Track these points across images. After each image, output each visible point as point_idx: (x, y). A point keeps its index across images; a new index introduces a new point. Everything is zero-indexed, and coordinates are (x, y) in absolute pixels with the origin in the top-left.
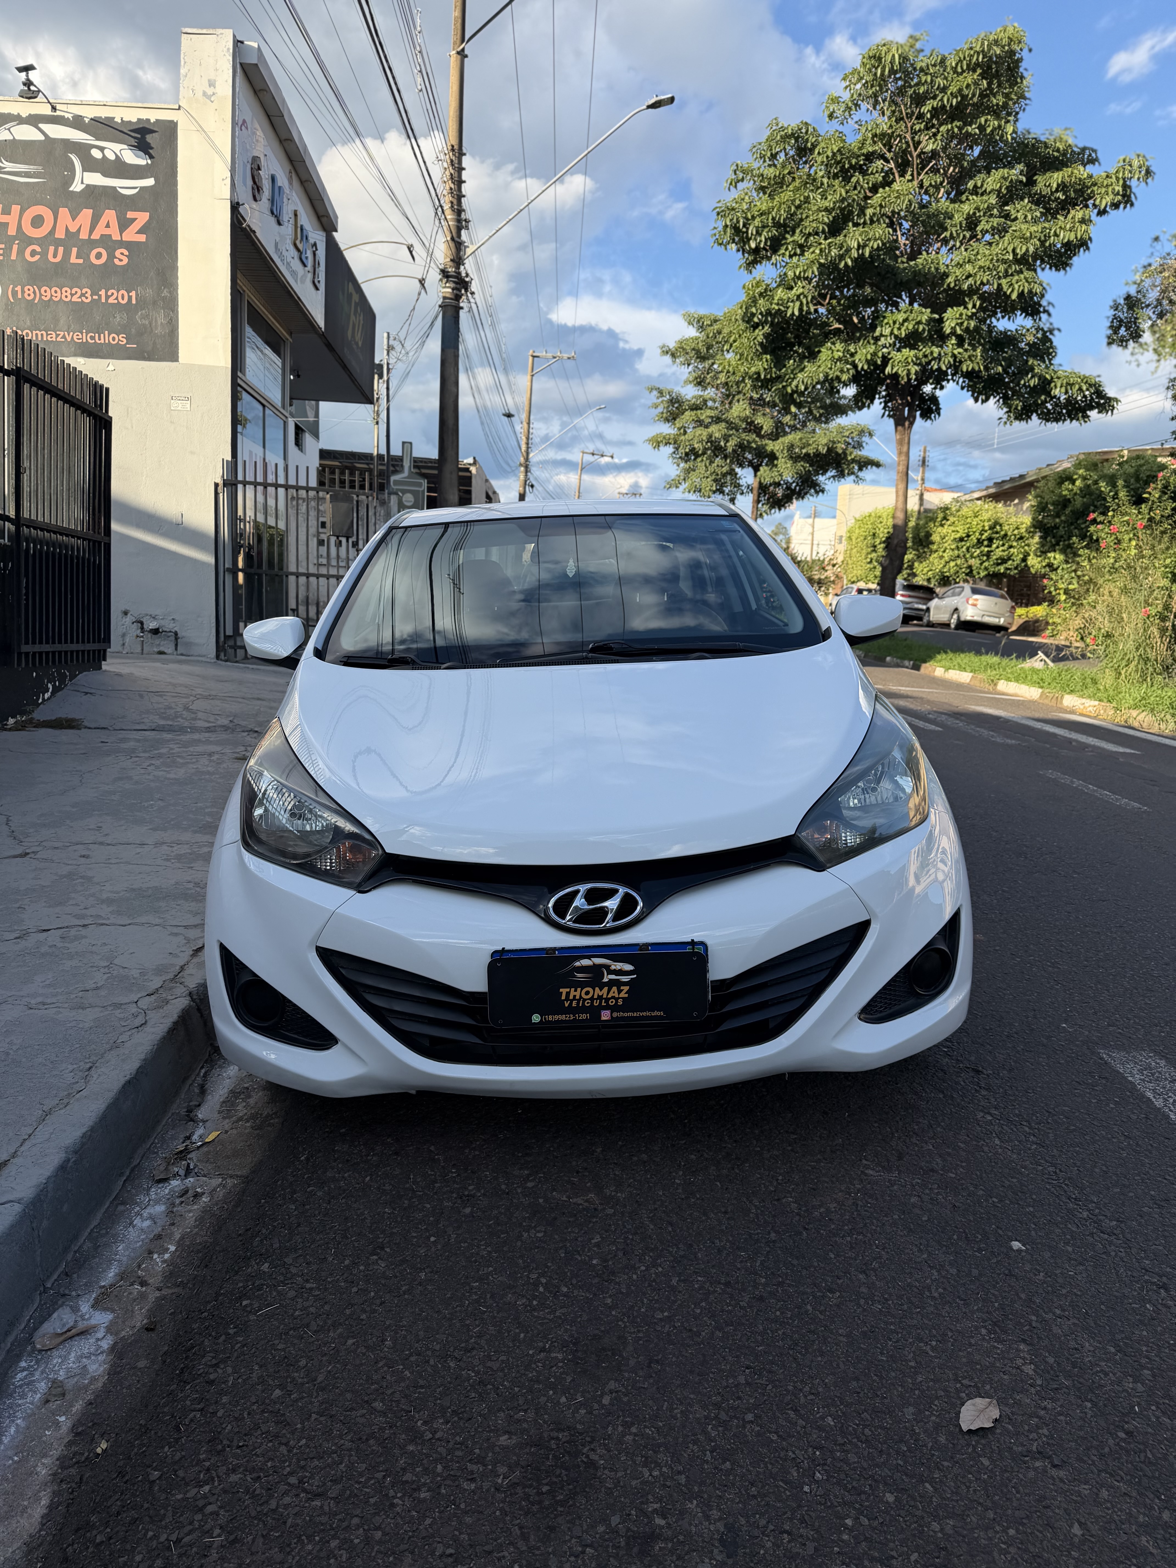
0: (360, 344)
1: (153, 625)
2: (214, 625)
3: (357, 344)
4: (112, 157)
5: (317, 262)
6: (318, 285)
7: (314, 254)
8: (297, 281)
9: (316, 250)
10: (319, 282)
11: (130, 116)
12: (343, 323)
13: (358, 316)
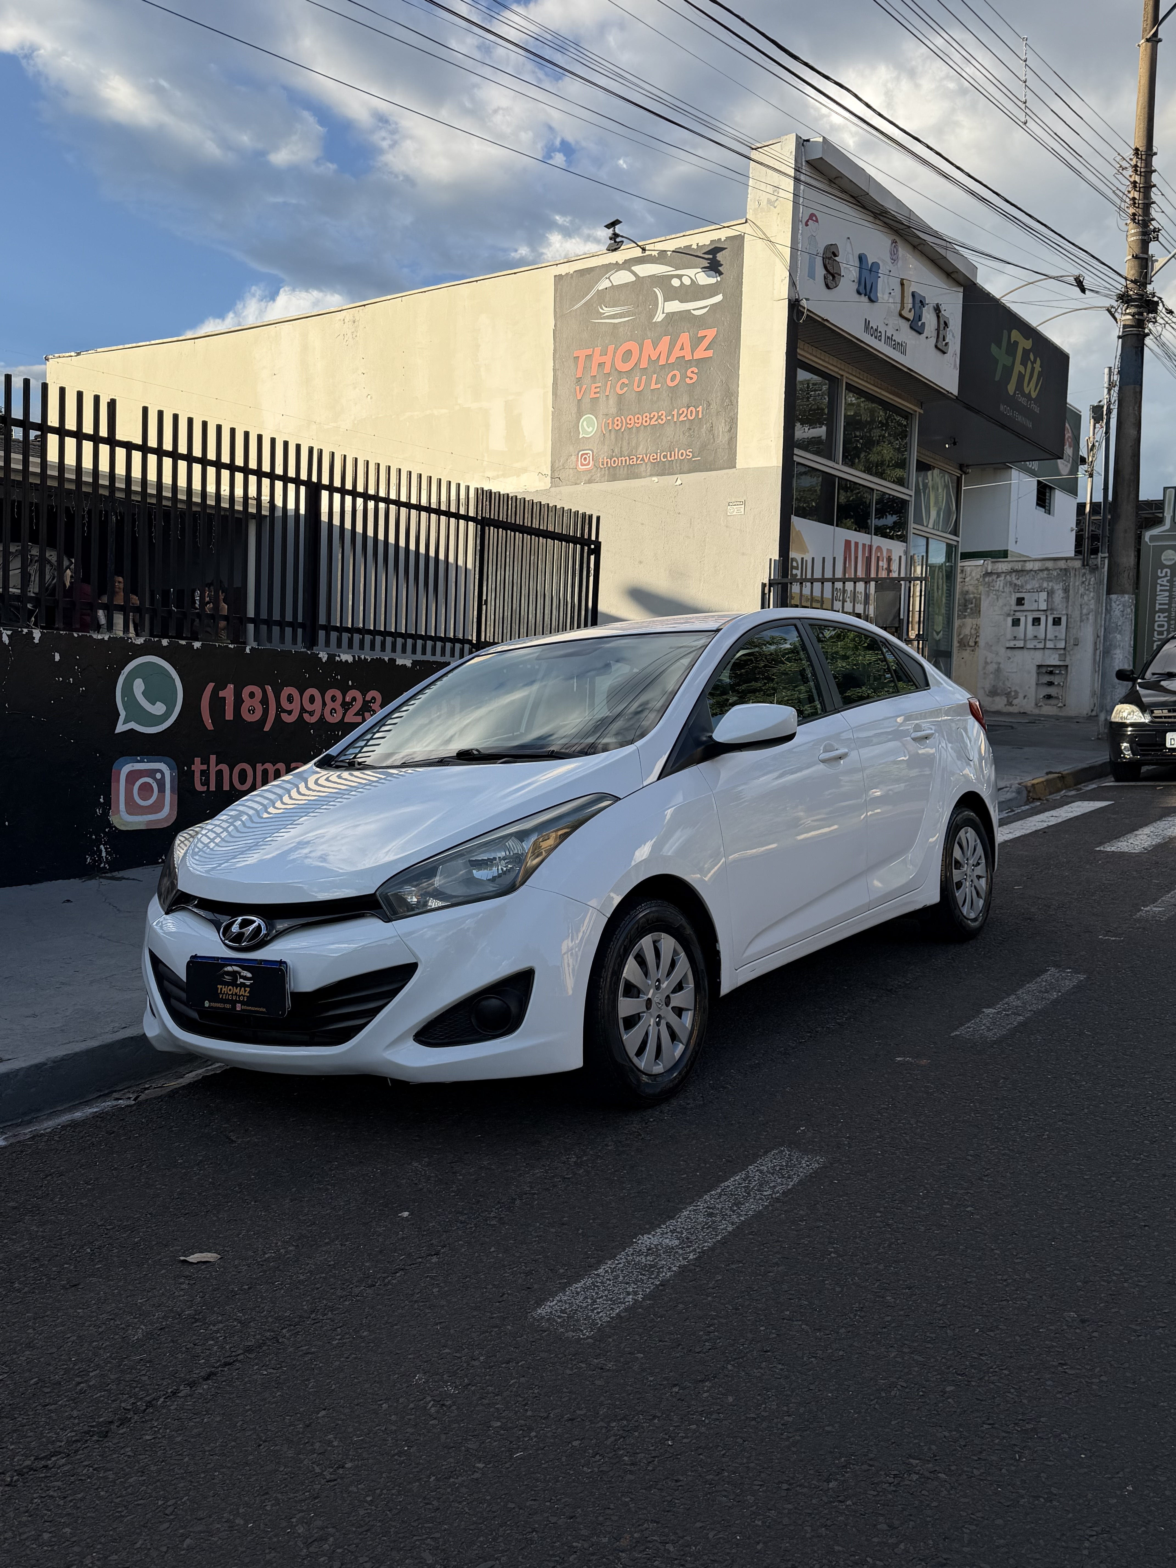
4: (687, 281)
5: (943, 325)
6: (944, 349)
7: (938, 317)
8: (904, 353)
9: (940, 311)
10: (947, 344)
11: (704, 240)
12: (997, 379)
13: (1029, 365)
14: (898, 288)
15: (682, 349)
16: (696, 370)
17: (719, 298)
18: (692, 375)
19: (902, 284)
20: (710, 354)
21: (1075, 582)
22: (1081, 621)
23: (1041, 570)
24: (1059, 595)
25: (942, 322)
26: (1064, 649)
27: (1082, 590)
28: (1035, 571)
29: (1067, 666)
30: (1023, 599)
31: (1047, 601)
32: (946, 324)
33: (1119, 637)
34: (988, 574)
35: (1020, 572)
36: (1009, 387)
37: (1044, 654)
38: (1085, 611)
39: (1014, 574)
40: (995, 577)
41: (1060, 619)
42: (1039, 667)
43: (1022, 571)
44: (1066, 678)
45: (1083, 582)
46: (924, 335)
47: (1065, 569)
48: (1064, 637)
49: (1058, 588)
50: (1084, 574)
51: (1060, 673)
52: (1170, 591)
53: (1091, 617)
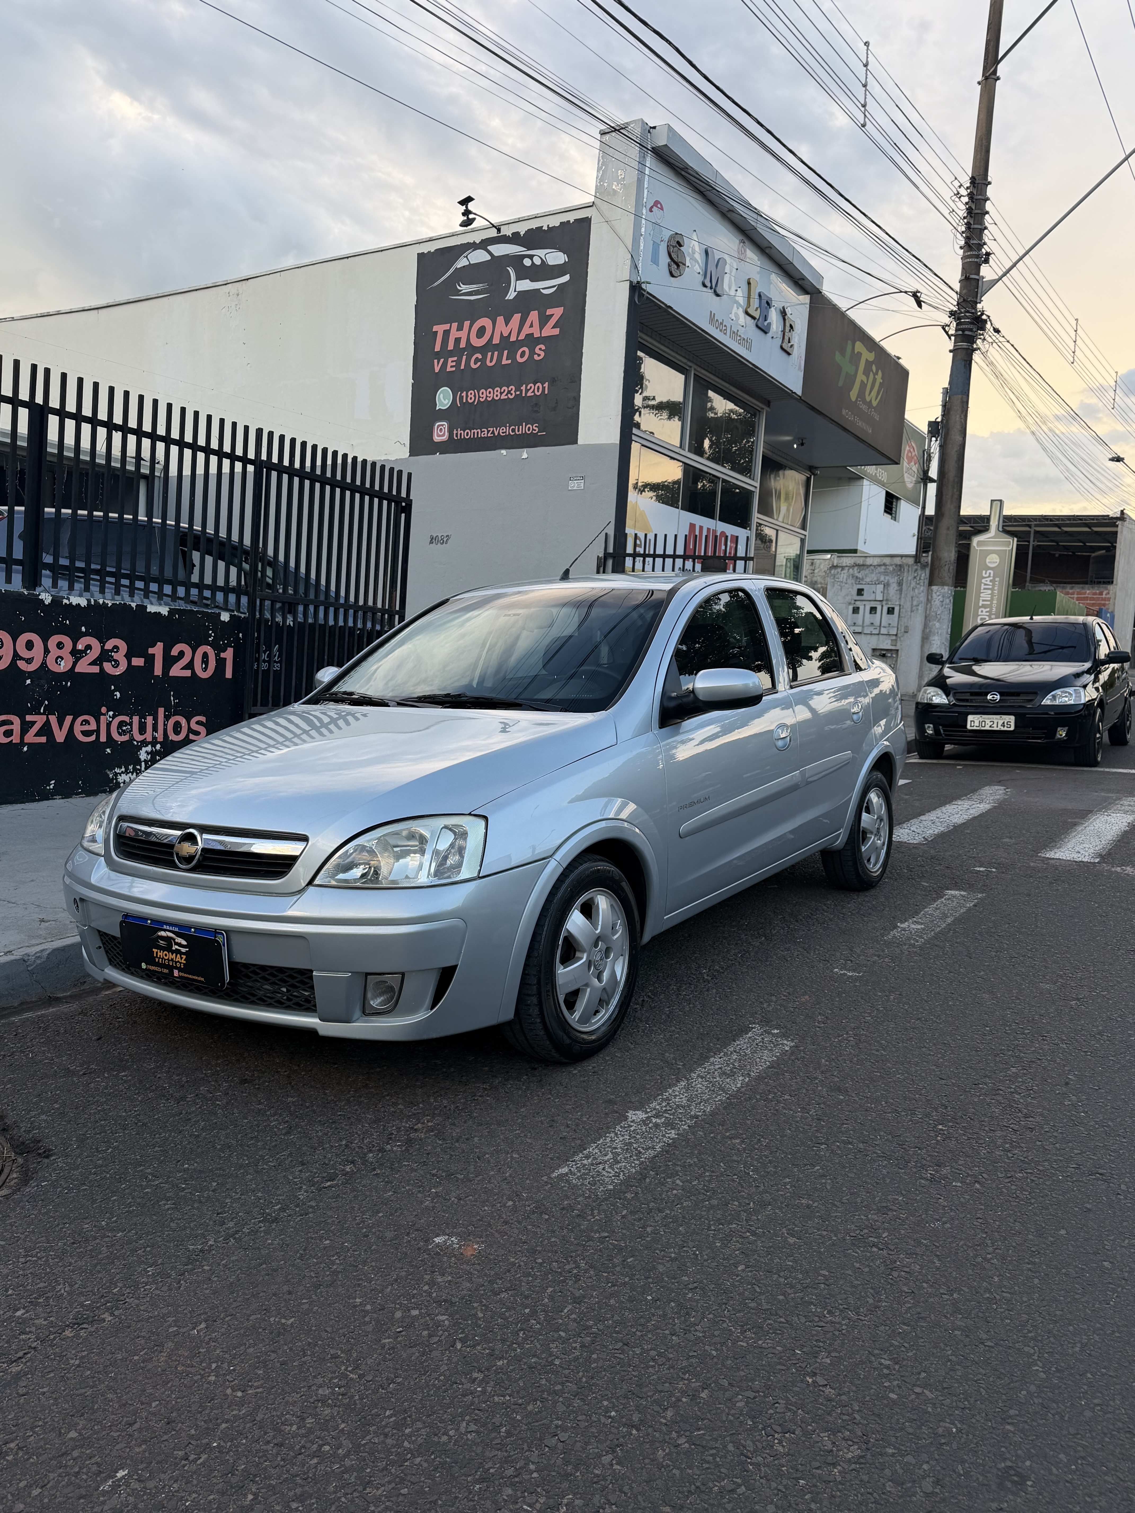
4: (537, 261)
5: (788, 327)
6: (789, 350)
7: (784, 320)
8: (749, 349)
9: (786, 314)
10: (792, 346)
11: (555, 222)
12: (840, 384)
13: (871, 375)
14: (745, 286)
15: (531, 326)
16: (543, 348)
17: (566, 278)
18: (540, 352)
19: (749, 283)
20: (556, 331)
21: (908, 577)
22: (912, 611)
23: (880, 565)
24: (894, 587)
25: (788, 325)
26: (896, 635)
27: (913, 584)
28: (874, 566)
29: (897, 650)
30: (863, 590)
31: (883, 592)
32: (791, 326)
33: (937, 625)
34: (834, 567)
35: (861, 566)
36: (851, 393)
37: (879, 640)
38: (915, 603)
39: (856, 568)
40: (839, 570)
41: (893, 608)
42: (874, 650)
43: (863, 565)
44: (896, 661)
45: (915, 577)
46: (770, 335)
47: (900, 565)
48: (896, 625)
49: (893, 581)
50: (916, 570)
51: (892, 656)
52: (992, 589)
53: (920, 608)
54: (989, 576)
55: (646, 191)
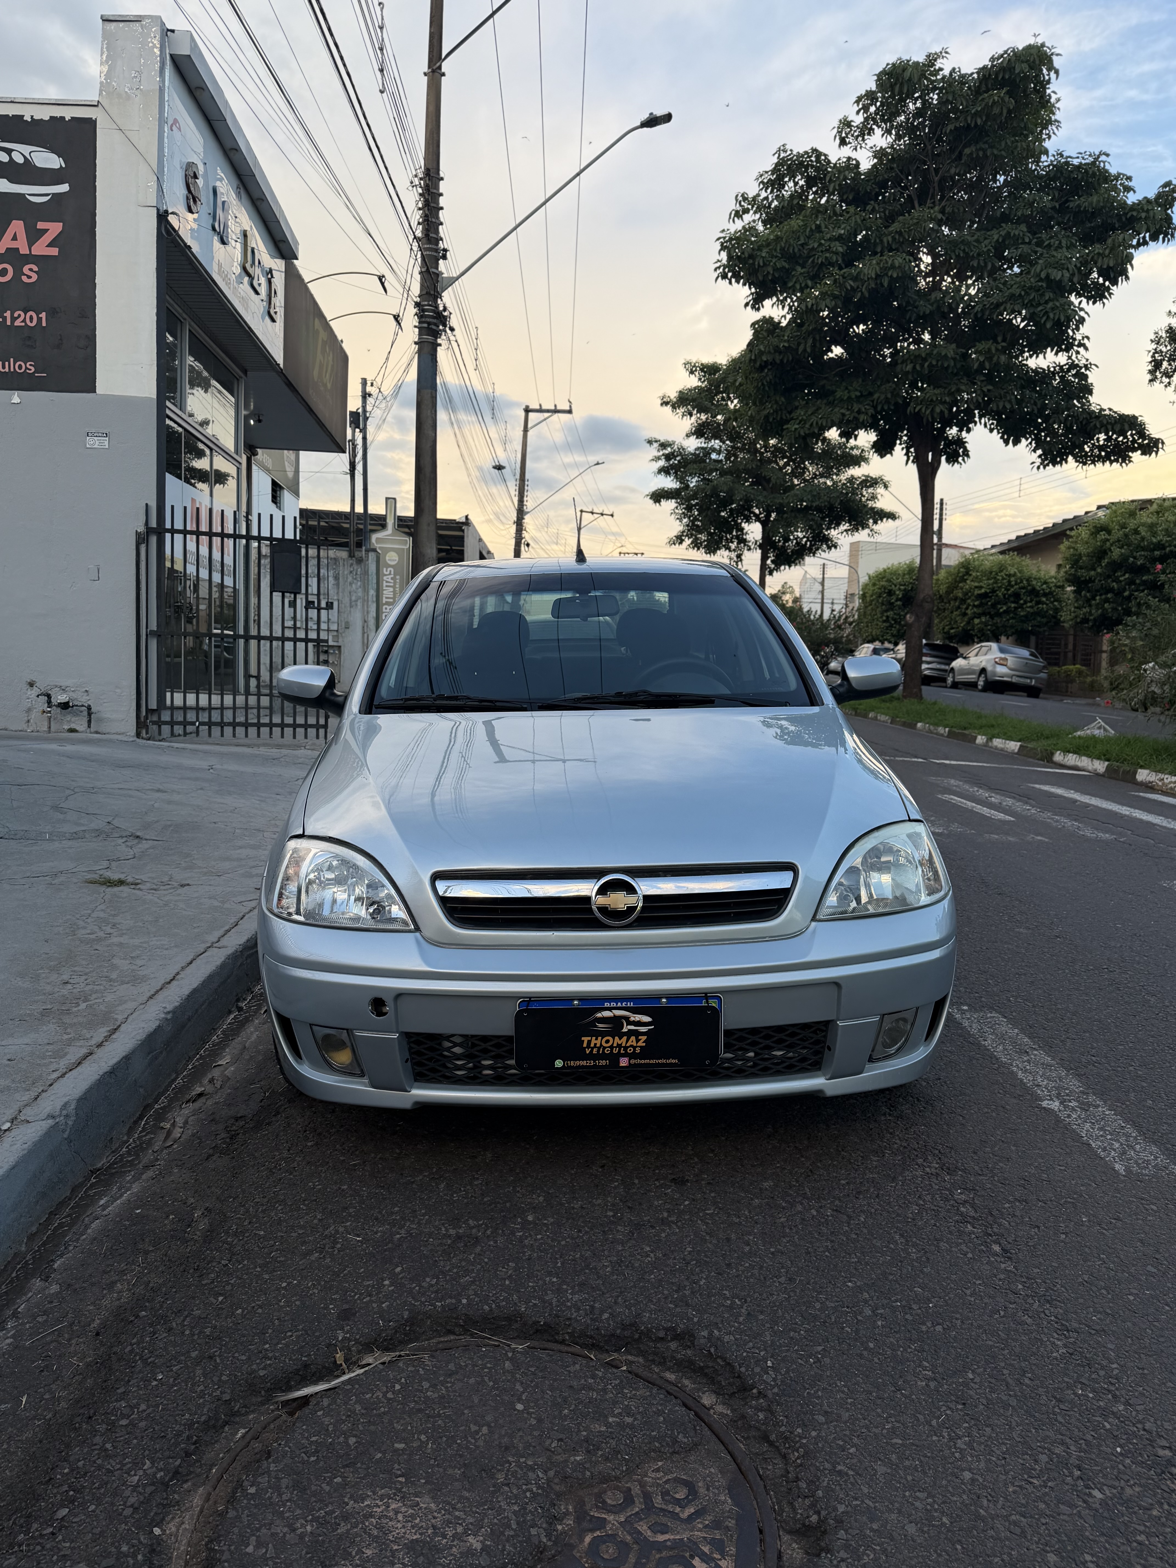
0: (329, 386)
1: (62, 698)
2: (134, 697)
3: (325, 385)
4: (20, 160)
5: (272, 293)
6: (273, 316)
7: (270, 282)
8: (247, 310)
9: (274, 277)
10: (275, 313)
11: (44, 114)
13: (326, 357)
14: (242, 238)
15: (15, 238)
16: (35, 268)
17: (64, 188)
18: (30, 274)
19: (245, 236)
20: (54, 252)
21: (344, 571)
22: (351, 606)
24: (330, 582)
25: (272, 289)
26: (337, 631)
27: (350, 579)
29: (339, 647)
32: (274, 292)
38: (353, 598)
41: (332, 603)
44: (340, 657)
45: (351, 572)
46: (260, 297)
47: (335, 559)
48: (336, 620)
50: (352, 565)
51: (334, 653)
52: (394, 587)
53: (359, 603)
54: (390, 574)
55: (166, 104)
